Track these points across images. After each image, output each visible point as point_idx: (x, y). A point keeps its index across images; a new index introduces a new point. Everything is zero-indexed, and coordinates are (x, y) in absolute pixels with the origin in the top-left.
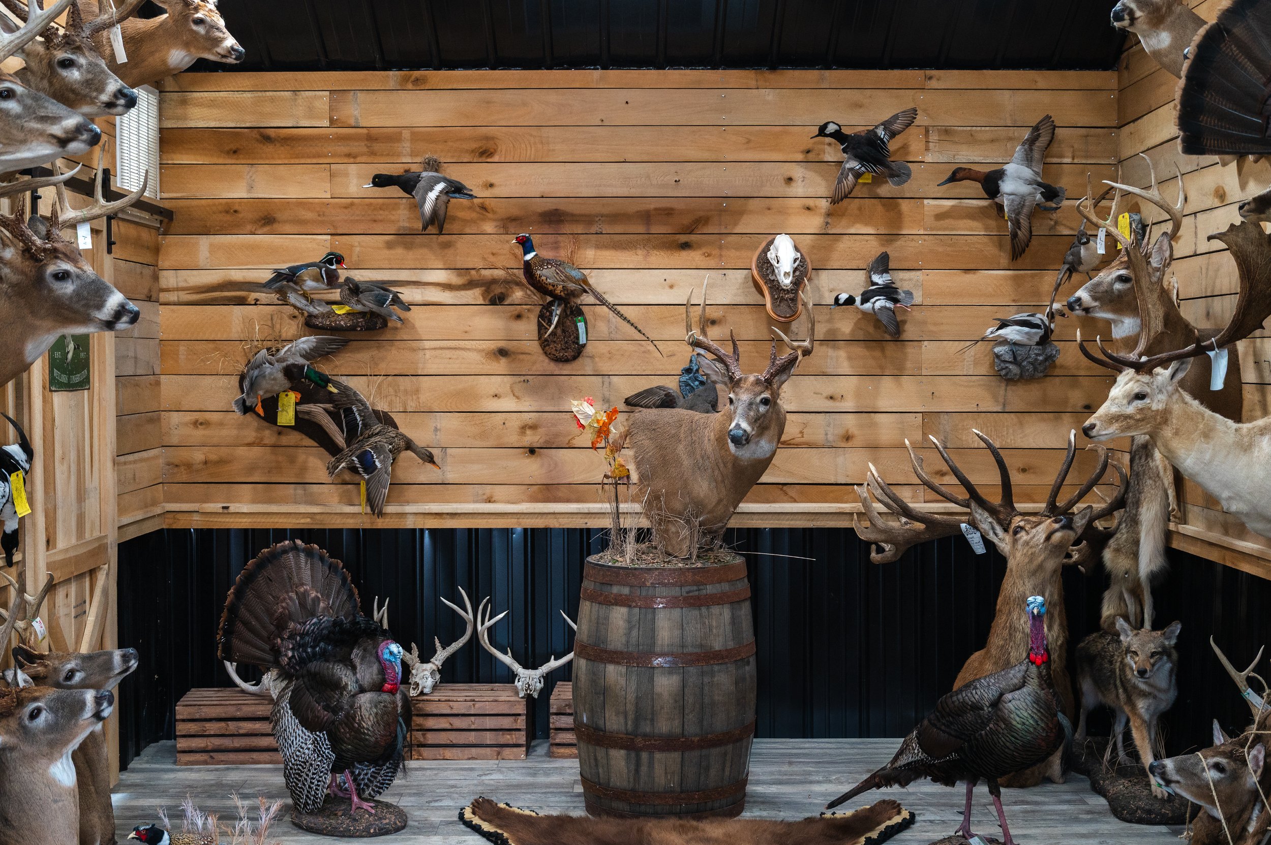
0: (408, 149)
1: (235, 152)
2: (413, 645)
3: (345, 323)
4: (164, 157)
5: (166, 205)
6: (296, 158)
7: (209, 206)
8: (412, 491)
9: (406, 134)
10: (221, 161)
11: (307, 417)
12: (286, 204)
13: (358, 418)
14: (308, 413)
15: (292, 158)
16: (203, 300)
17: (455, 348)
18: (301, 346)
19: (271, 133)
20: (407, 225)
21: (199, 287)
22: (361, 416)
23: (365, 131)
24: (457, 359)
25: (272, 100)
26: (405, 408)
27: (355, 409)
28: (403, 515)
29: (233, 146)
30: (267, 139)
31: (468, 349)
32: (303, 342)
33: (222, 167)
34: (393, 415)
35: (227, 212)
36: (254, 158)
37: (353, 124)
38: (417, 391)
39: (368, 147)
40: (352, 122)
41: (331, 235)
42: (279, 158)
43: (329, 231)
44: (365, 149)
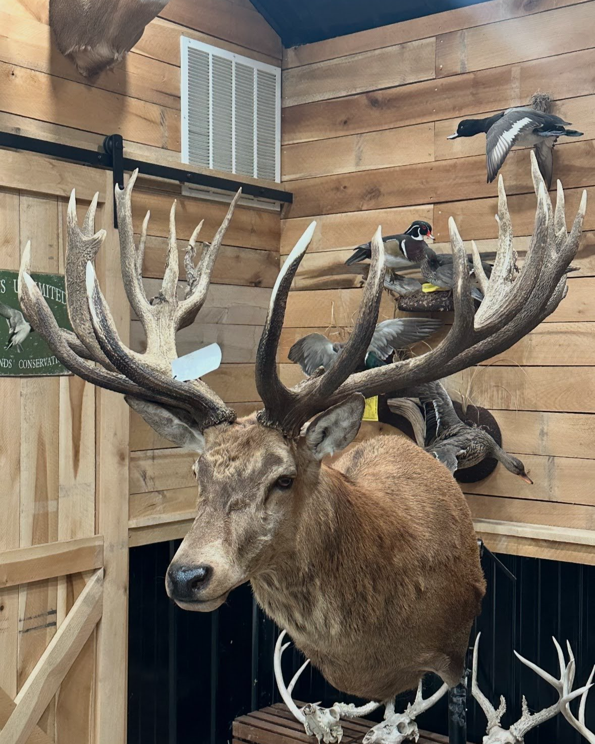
0: (517, 90)
1: (345, 122)
2: (503, 699)
3: (428, 303)
4: (286, 137)
5: (287, 188)
6: (401, 120)
7: (322, 183)
8: (515, 507)
9: (516, 71)
10: (333, 135)
11: (398, 412)
12: (390, 174)
13: (437, 415)
14: (399, 407)
15: (396, 121)
16: (315, 285)
17: (565, 333)
18: (386, 330)
19: (379, 95)
20: (514, 183)
21: (313, 271)
22: (439, 413)
23: (472, 76)
24: (569, 345)
25: (381, 58)
26: (508, 406)
27: (435, 405)
28: (494, 536)
29: (343, 117)
30: (374, 103)
31: (582, 333)
32: (388, 326)
33: (334, 141)
34: (494, 414)
35: (337, 189)
36: (361, 128)
37: (459, 71)
38: (521, 386)
39: (473, 94)
40: (458, 69)
41: (434, 203)
42: (386, 123)
43: (432, 200)
44: (471, 98)
